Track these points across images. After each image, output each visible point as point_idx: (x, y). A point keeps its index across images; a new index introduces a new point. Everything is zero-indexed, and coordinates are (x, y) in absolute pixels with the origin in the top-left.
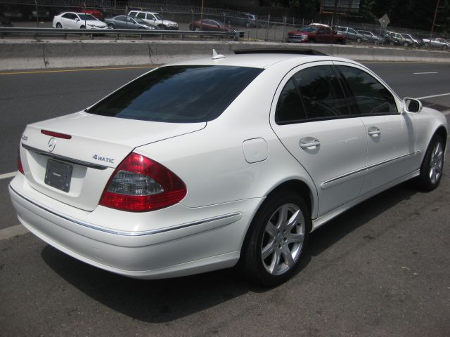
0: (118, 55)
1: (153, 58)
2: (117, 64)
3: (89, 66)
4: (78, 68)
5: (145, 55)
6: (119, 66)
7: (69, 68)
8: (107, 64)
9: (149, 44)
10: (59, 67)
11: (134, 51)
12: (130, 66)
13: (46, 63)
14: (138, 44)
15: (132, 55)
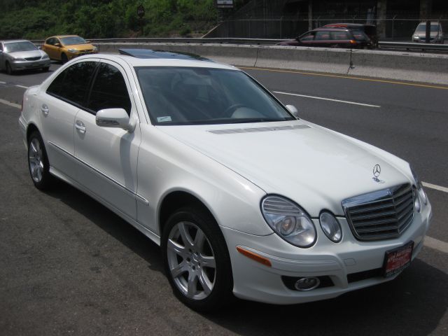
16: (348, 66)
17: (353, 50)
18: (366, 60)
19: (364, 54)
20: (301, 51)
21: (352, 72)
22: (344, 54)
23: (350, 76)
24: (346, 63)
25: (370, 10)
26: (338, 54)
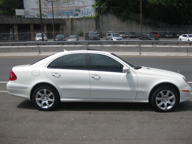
0: (172, 52)
1: (189, 53)
2: (170, 55)
3: (158, 55)
4: (153, 56)
5: (185, 52)
6: (171, 56)
7: (149, 56)
8: (166, 55)
9: (187, 48)
10: (145, 55)
11: (180, 50)
12: (176, 56)
13: (140, 54)
14: (181, 47)
15: (178, 52)
16: (38, 53)
17: (39, 46)
18: (46, 49)
19: (45, 47)
20: (15, 48)
21: (40, 55)
22: (36, 48)
23: (40, 56)
24: (38, 51)
25: (11, 29)
26: (33, 48)
